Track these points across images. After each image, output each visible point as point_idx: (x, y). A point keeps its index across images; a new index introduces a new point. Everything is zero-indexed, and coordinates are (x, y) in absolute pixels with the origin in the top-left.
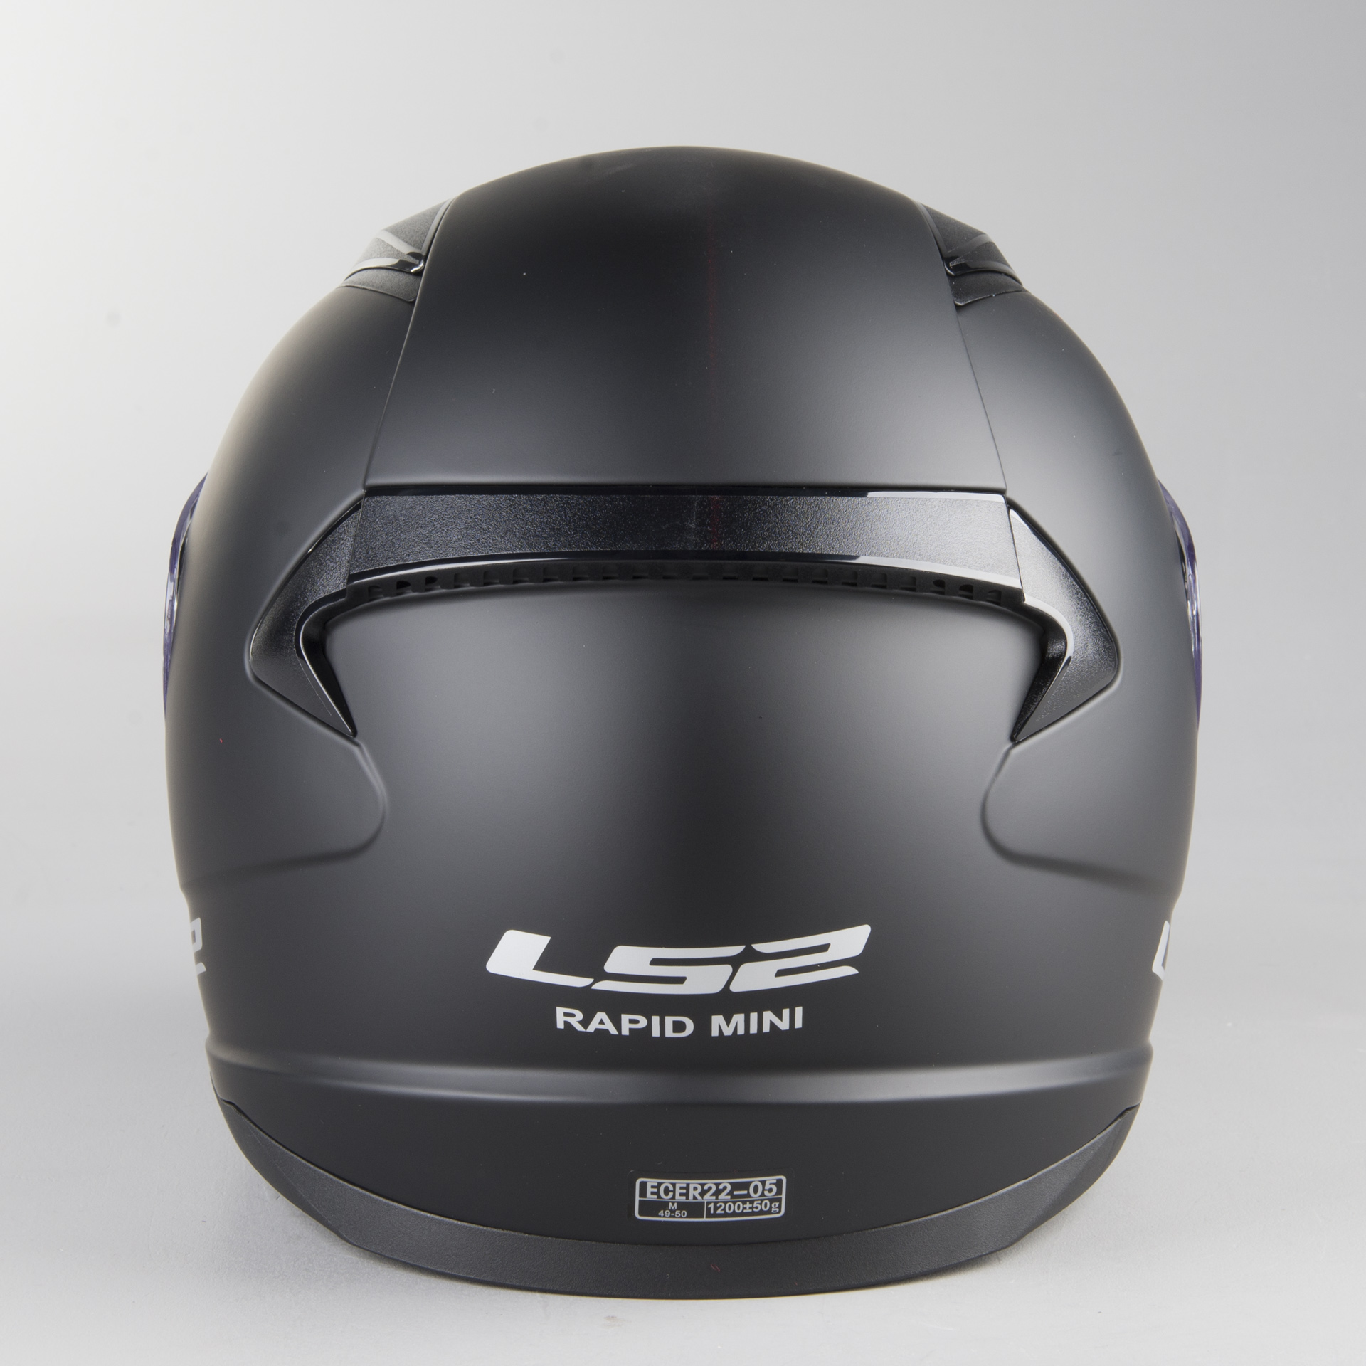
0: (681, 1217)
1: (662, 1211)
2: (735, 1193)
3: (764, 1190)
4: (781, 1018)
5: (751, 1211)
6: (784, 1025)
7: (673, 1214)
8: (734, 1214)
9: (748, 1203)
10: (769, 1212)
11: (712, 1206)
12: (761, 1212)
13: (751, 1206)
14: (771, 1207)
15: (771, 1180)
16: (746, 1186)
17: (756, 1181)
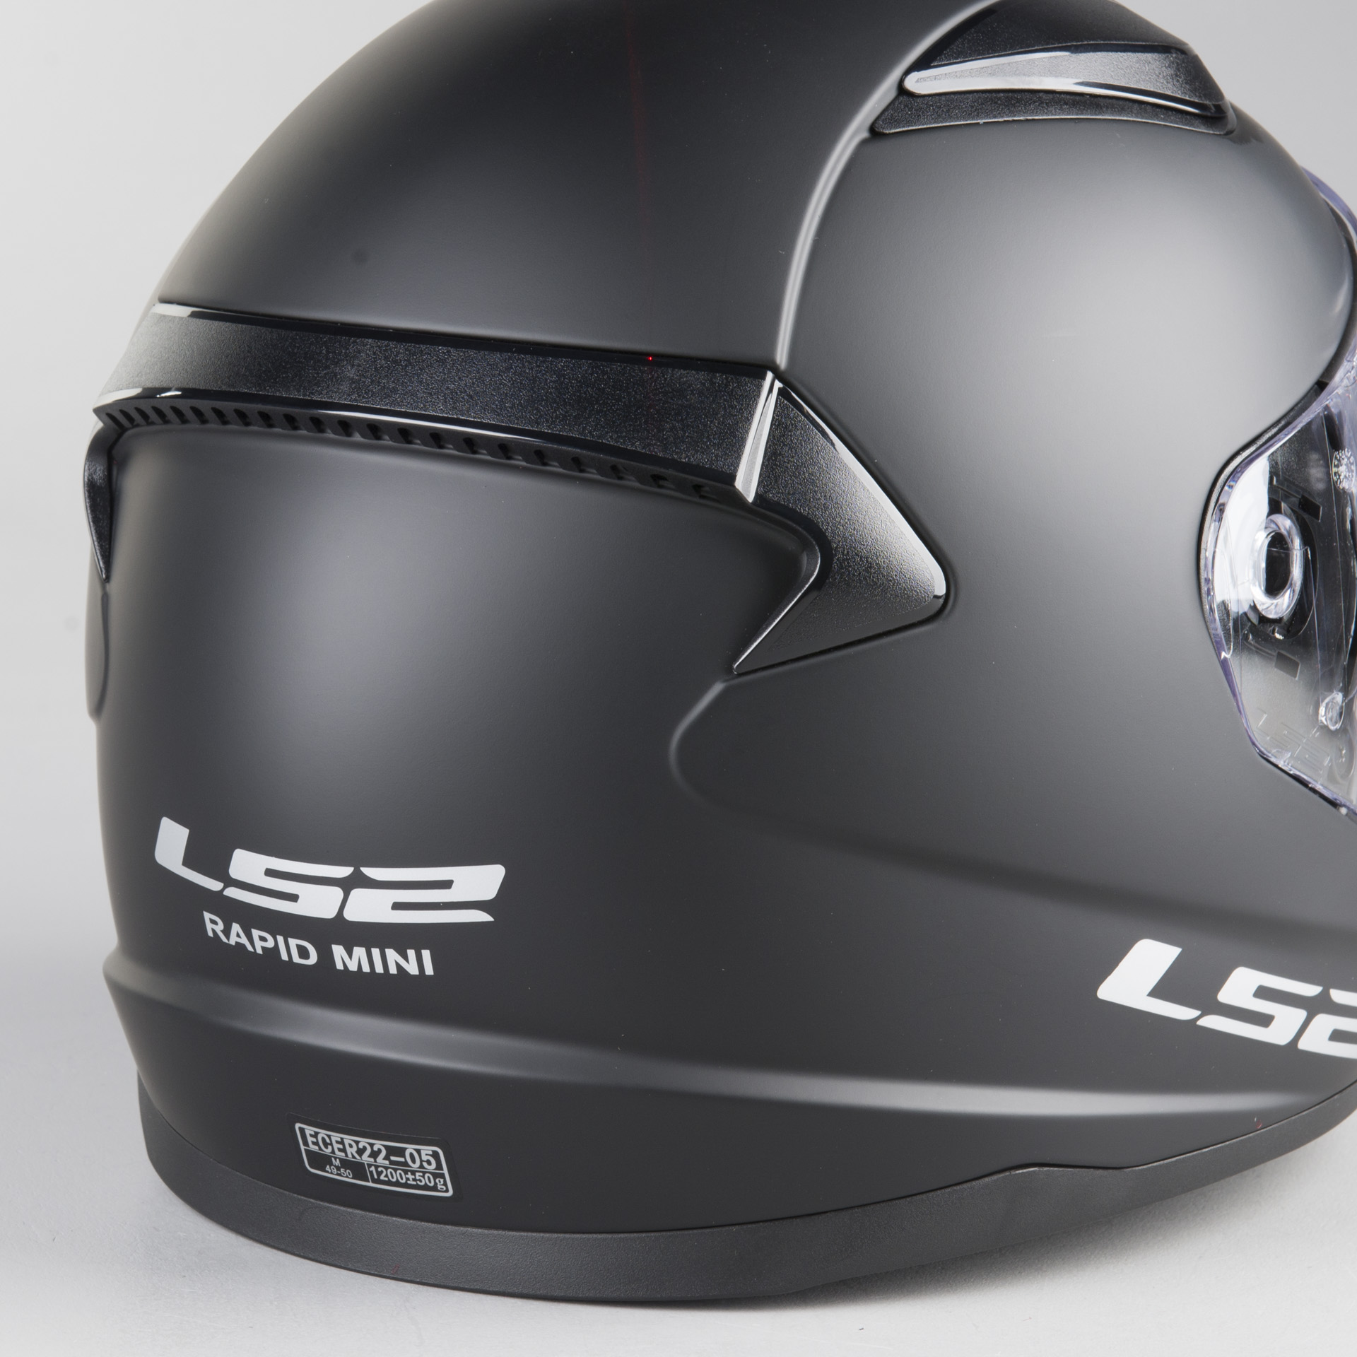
0: (347, 1177)
1: (328, 1167)
2: (393, 1158)
3: (421, 1161)
4: (406, 958)
5: (414, 1183)
6: (412, 969)
7: (339, 1172)
8: (397, 1184)
9: (409, 1173)
10: (435, 1188)
11: (373, 1169)
12: (426, 1187)
13: (413, 1177)
14: (436, 1184)
15: (426, 1150)
16: (401, 1152)
17: (410, 1148)
